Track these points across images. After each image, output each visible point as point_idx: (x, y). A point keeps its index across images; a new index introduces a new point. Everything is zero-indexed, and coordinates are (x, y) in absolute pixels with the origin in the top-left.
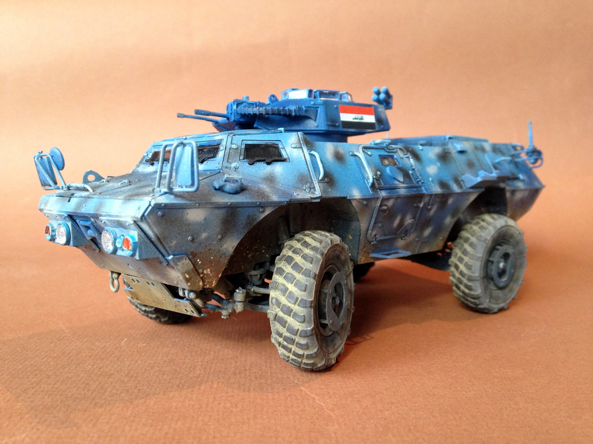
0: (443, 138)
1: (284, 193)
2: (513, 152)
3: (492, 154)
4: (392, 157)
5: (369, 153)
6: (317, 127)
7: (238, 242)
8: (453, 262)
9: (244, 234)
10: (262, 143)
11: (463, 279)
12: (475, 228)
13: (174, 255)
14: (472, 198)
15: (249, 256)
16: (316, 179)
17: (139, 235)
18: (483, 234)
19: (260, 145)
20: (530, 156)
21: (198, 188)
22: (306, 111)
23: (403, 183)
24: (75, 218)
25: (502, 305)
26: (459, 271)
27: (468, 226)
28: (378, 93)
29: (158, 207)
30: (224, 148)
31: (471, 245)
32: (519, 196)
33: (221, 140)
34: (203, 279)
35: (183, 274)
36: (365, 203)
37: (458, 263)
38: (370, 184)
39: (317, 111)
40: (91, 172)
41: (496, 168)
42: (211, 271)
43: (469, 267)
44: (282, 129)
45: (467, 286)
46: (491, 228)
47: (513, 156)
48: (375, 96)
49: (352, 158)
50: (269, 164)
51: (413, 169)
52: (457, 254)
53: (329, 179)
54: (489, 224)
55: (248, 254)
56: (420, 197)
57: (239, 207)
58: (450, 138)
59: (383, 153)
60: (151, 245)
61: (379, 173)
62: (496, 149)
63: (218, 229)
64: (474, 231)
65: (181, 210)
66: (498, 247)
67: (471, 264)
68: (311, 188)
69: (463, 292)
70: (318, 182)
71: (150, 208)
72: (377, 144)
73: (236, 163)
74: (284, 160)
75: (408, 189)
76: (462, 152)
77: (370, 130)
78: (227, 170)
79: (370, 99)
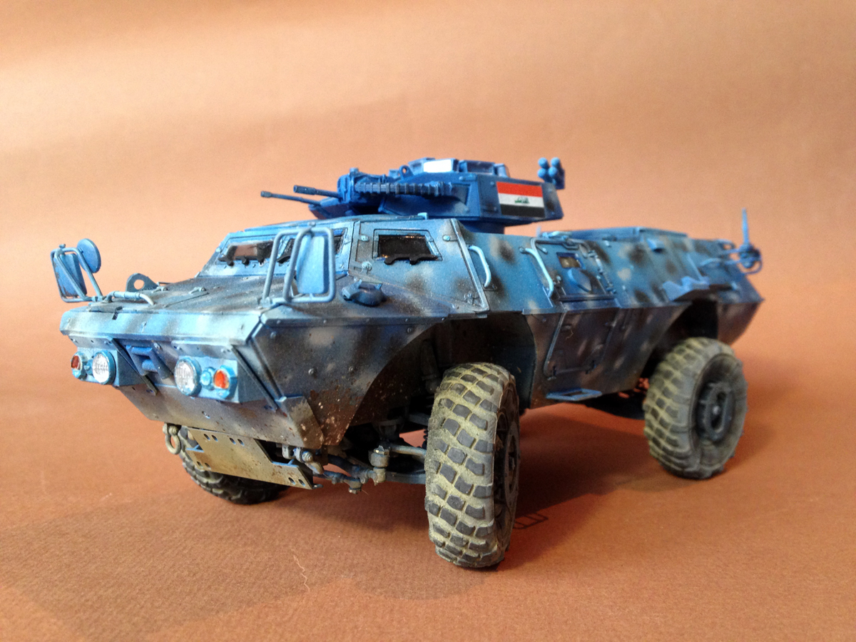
0: (632, 232)
1: (439, 306)
2: (721, 252)
3: (695, 254)
4: (573, 256)
5: (544, 250)
6: (468, 212)
7: (375, 376)
8: (648, 407)
9: (384, 366)
10: (401, 234)
11: (664, 430)
12: (679, 358)
13: (287, 396)
14: (676, 315)
15: (382, 398)
16: (480, 286)
17: (239, 366)
18: (691, 367)
19: (400, 236)
20: (745, 257)
21: (334, 297)
22: (454, 190)
23: (591, 292)
24: (124, 343)
25: (717, 467)
26: (659, 419)
27: (669, 356)
28: (546, 166)
29: (272, 325)
30: (350, 240)
31: (675, 382)
32: (732, 312)
33: (344, 229)
34: (325, 432)
35: (298, 425)
36: (545, 320)
37: (657, 408)
38: (550, 293)
39: (468, 190)
40: (139, 276)
41: (703, 273)
42: (336, 420)
43: (673, 414)
44: (425, 214)
45: (670, 441)
46: (700, 357)
47: (721, 257)
48: (541, 171)
49: (524, 256)
50: (414, 263)
51: (601, 274)
52: (654, 396)
53: (497, 287)
54: (698, 351)
55: (382, 395)
56: (613, 312)
57: (380, 326)
58: (642, 231)
59: (562, 250)
60: (255, 381)
61: (559, 278)
62: (701, 247)
63: (350, 358)
64: (677, 362)
65: (302, 330)
66: (712, 385)
67: (677, 409)
68: (474, 299)
69: (664, 449)
70: (484, 291)
71: (261, 326)
72: (553, 237)
73: (368, 262)
74: (434, 259)
75: (597, 302)
76: (658, 251)
77: (537, 218)
78: (356, 272)
79: (535, 175)
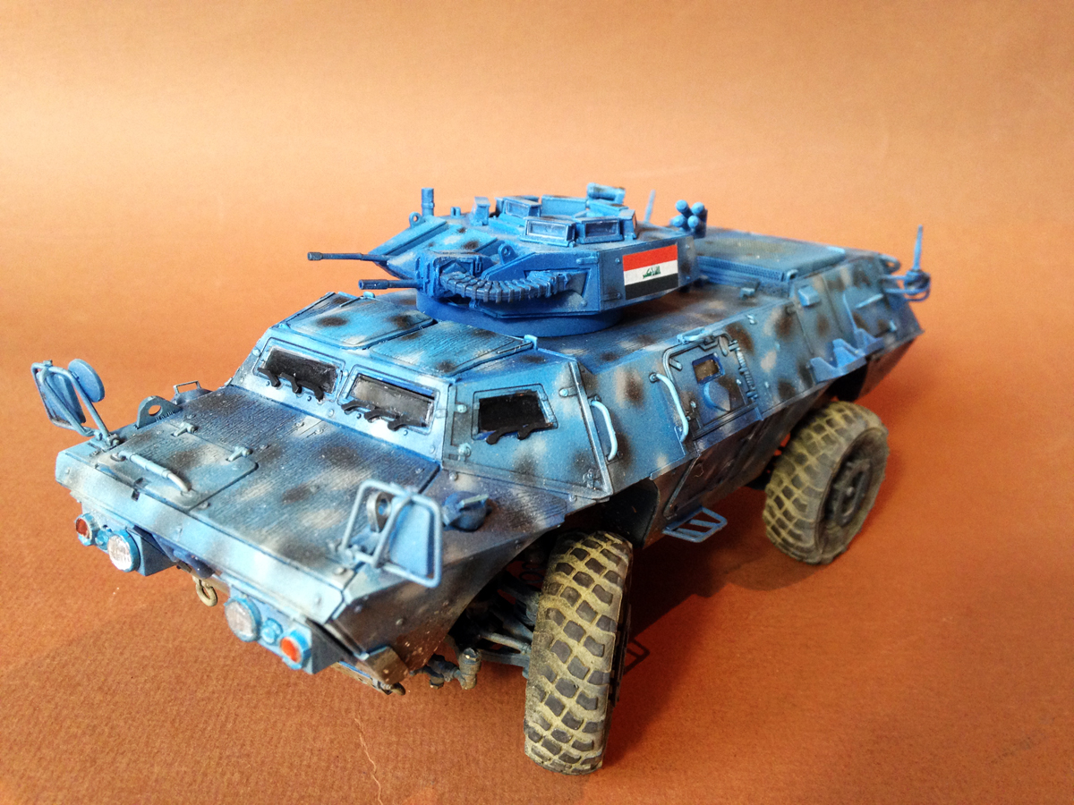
1: (554, 501)
2: (883, 275)
3: (853, 291)
4: (711, 358)
5: (678, 365)
6: (586, 306)
8: (772, 492)
10: (508, 394)
13: (370, 652)
16: (603, 461)
17: (314, 635)
19: (506, 396)
20: (912, 283)
22: (570, 281)
23: (729, 411)
28: (687, 212)
29: (359, 601)
30: (444, 411)
31: (808, 470)
33: (436, 390)
35: (381, 671)
36: (674, 473)
37: (782, 496)
38: (683, 437)
39: (587, 276)
40: (154, 402)
42: (423, 649)
43: (801, 507)
46: (842, 440)
48: (679, 218)
49: (654, 386)
50: (523, 438)
51: (742, 374)
53: (622, 453)
58: (792, 276)
59: (698, 355)
61: (693, 406)
62: (859, 276)
63: (445, 594)
64: (814, 444)
66: (849, 464)
67: (805, 503)
68: (595, 480)
70: (608, 466)
71: (343, 606)
73: (467, 444)
74: (551, 427)
75: (736, 422)
76: (811, 307)
77: (668, 291)
78: (452, 461)
